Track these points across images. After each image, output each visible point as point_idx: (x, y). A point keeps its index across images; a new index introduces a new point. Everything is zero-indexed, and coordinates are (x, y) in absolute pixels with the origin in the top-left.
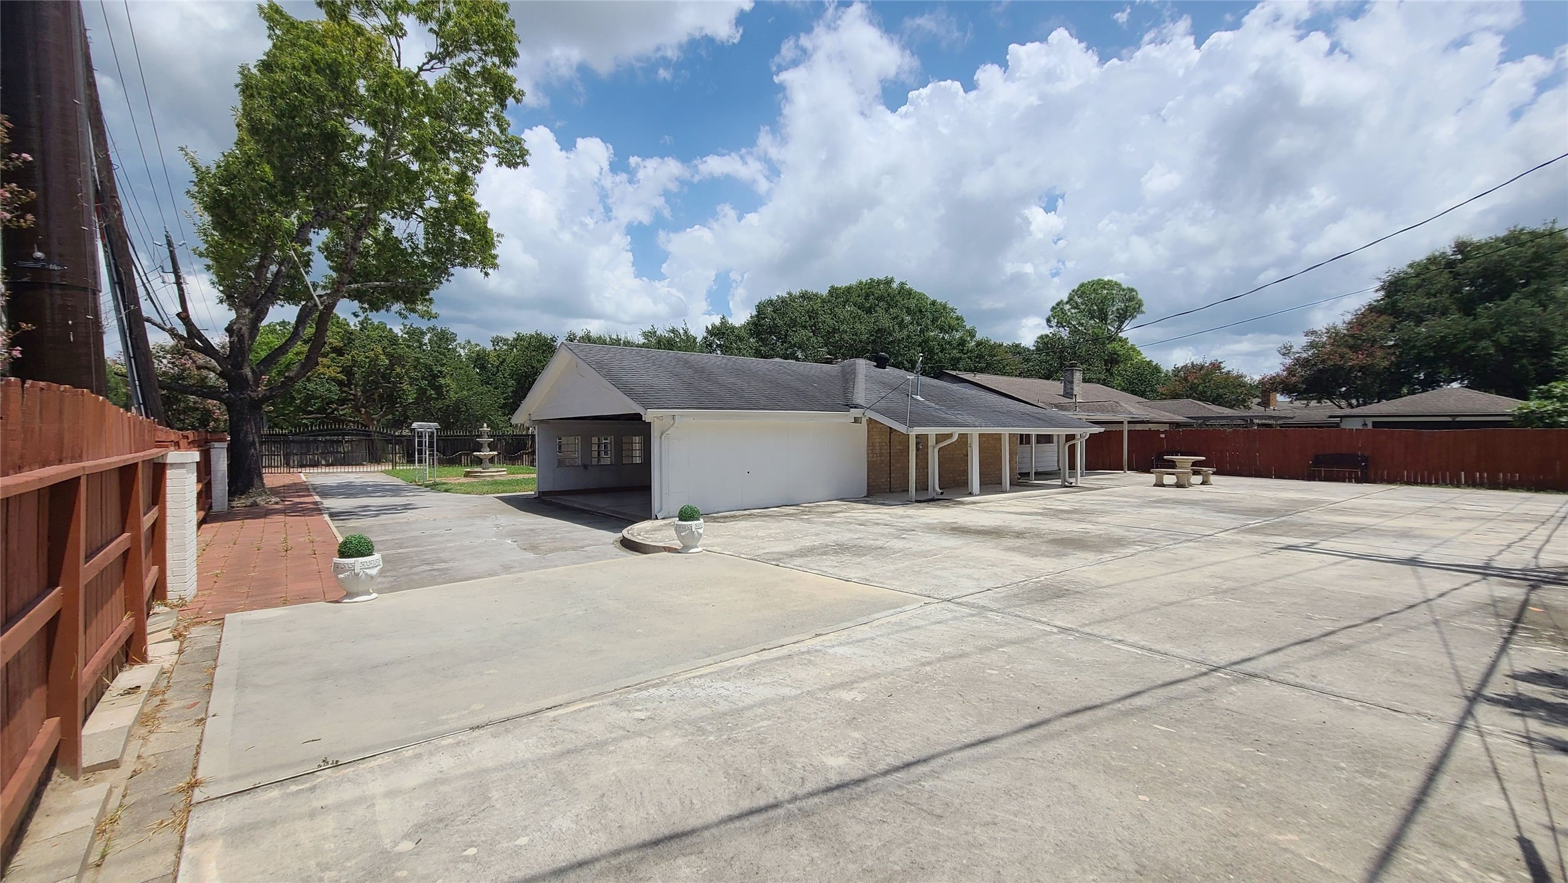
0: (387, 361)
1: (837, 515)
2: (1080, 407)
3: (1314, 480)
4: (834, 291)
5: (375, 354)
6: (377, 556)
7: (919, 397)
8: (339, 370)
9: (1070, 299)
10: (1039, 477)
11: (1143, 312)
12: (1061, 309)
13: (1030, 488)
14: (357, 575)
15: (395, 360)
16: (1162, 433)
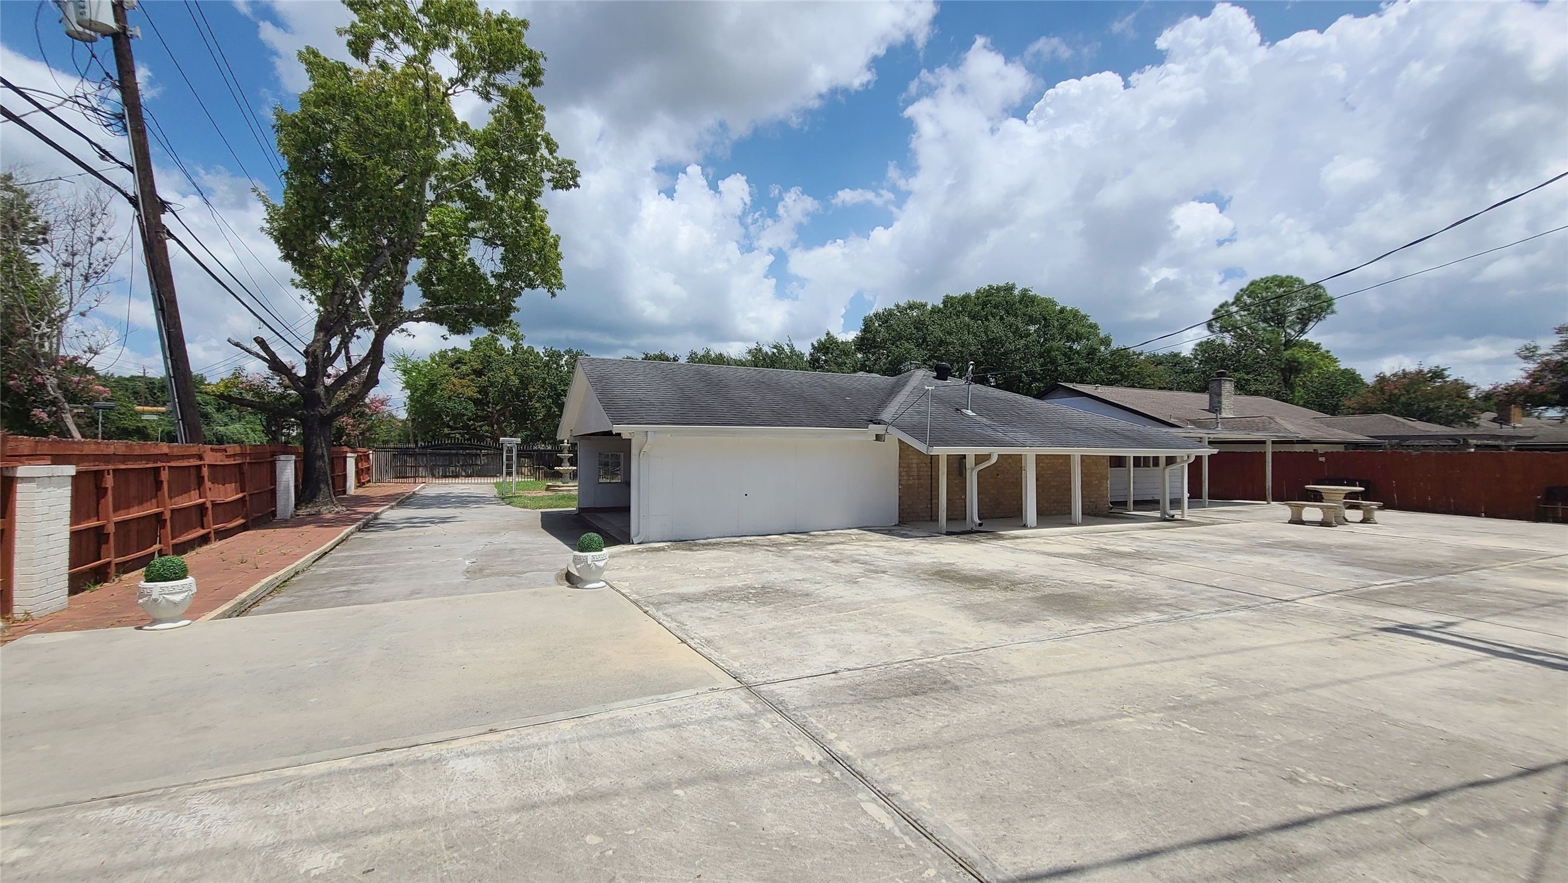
0: (517, 381)
1: (830, 547)
2: (1223, 424)
3: (1546, 521)
4: (948, 301)
5: (506, 376)
6: (190, 580)
7: (969, 412)
8: (476, 390)
9: (1238, 300)
10: (1140, 507)
11: (1333, 312)
12: (1226, 312)
13: (1124, 520)
14: (155, 600)
15: (525, 381)
16: (1322, 455)
